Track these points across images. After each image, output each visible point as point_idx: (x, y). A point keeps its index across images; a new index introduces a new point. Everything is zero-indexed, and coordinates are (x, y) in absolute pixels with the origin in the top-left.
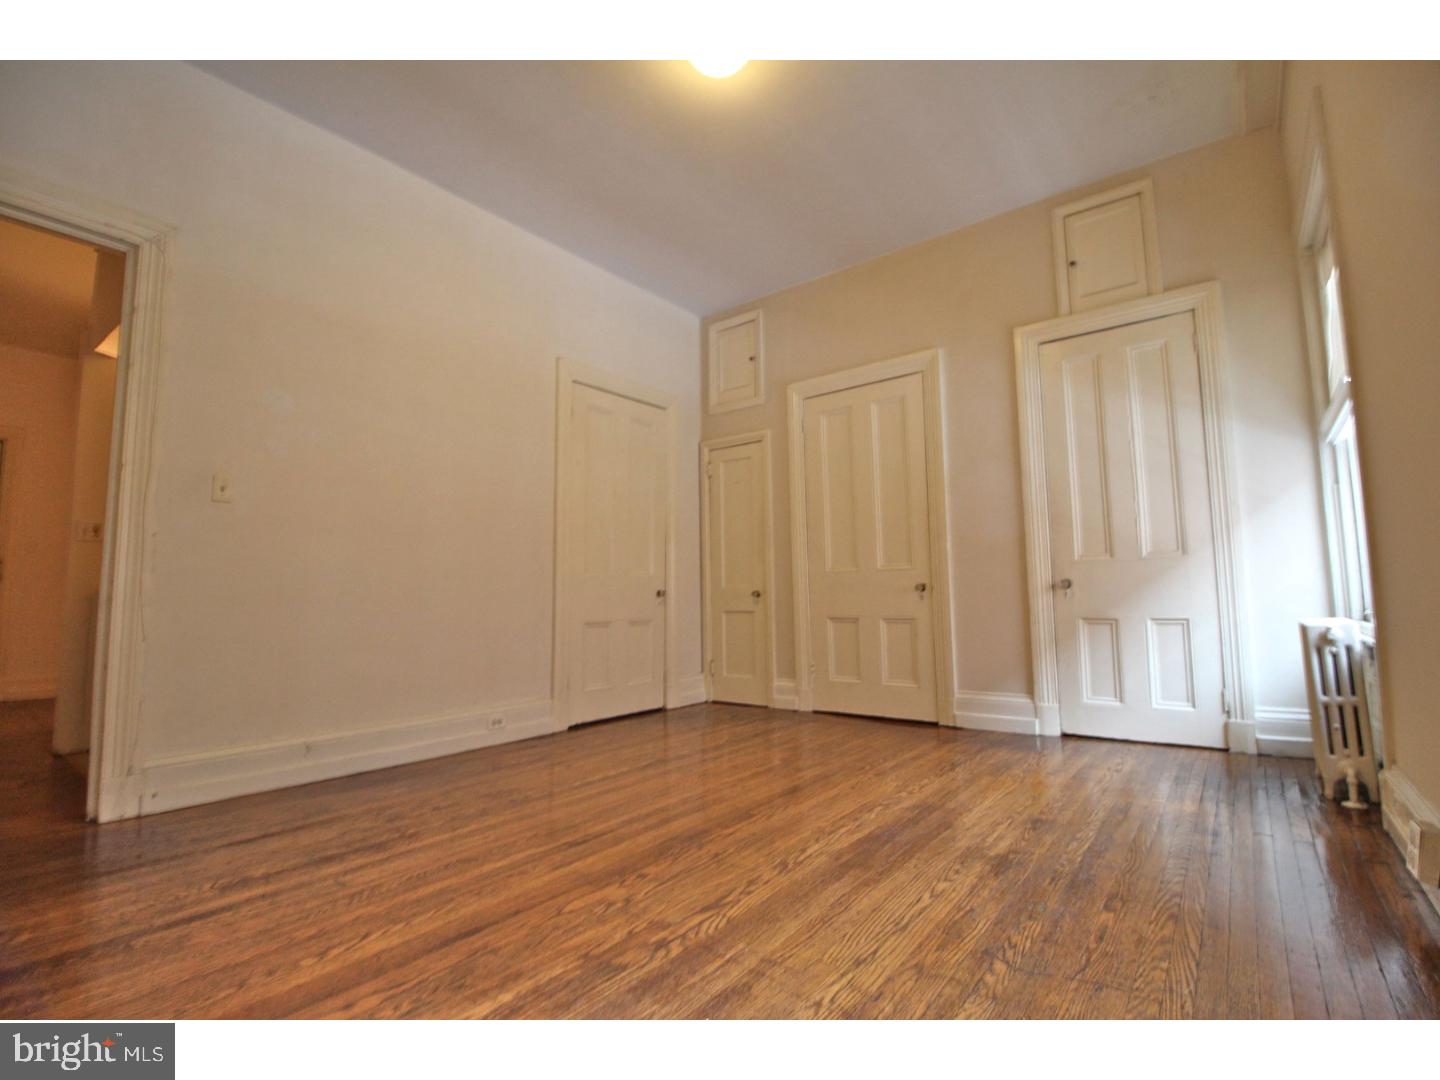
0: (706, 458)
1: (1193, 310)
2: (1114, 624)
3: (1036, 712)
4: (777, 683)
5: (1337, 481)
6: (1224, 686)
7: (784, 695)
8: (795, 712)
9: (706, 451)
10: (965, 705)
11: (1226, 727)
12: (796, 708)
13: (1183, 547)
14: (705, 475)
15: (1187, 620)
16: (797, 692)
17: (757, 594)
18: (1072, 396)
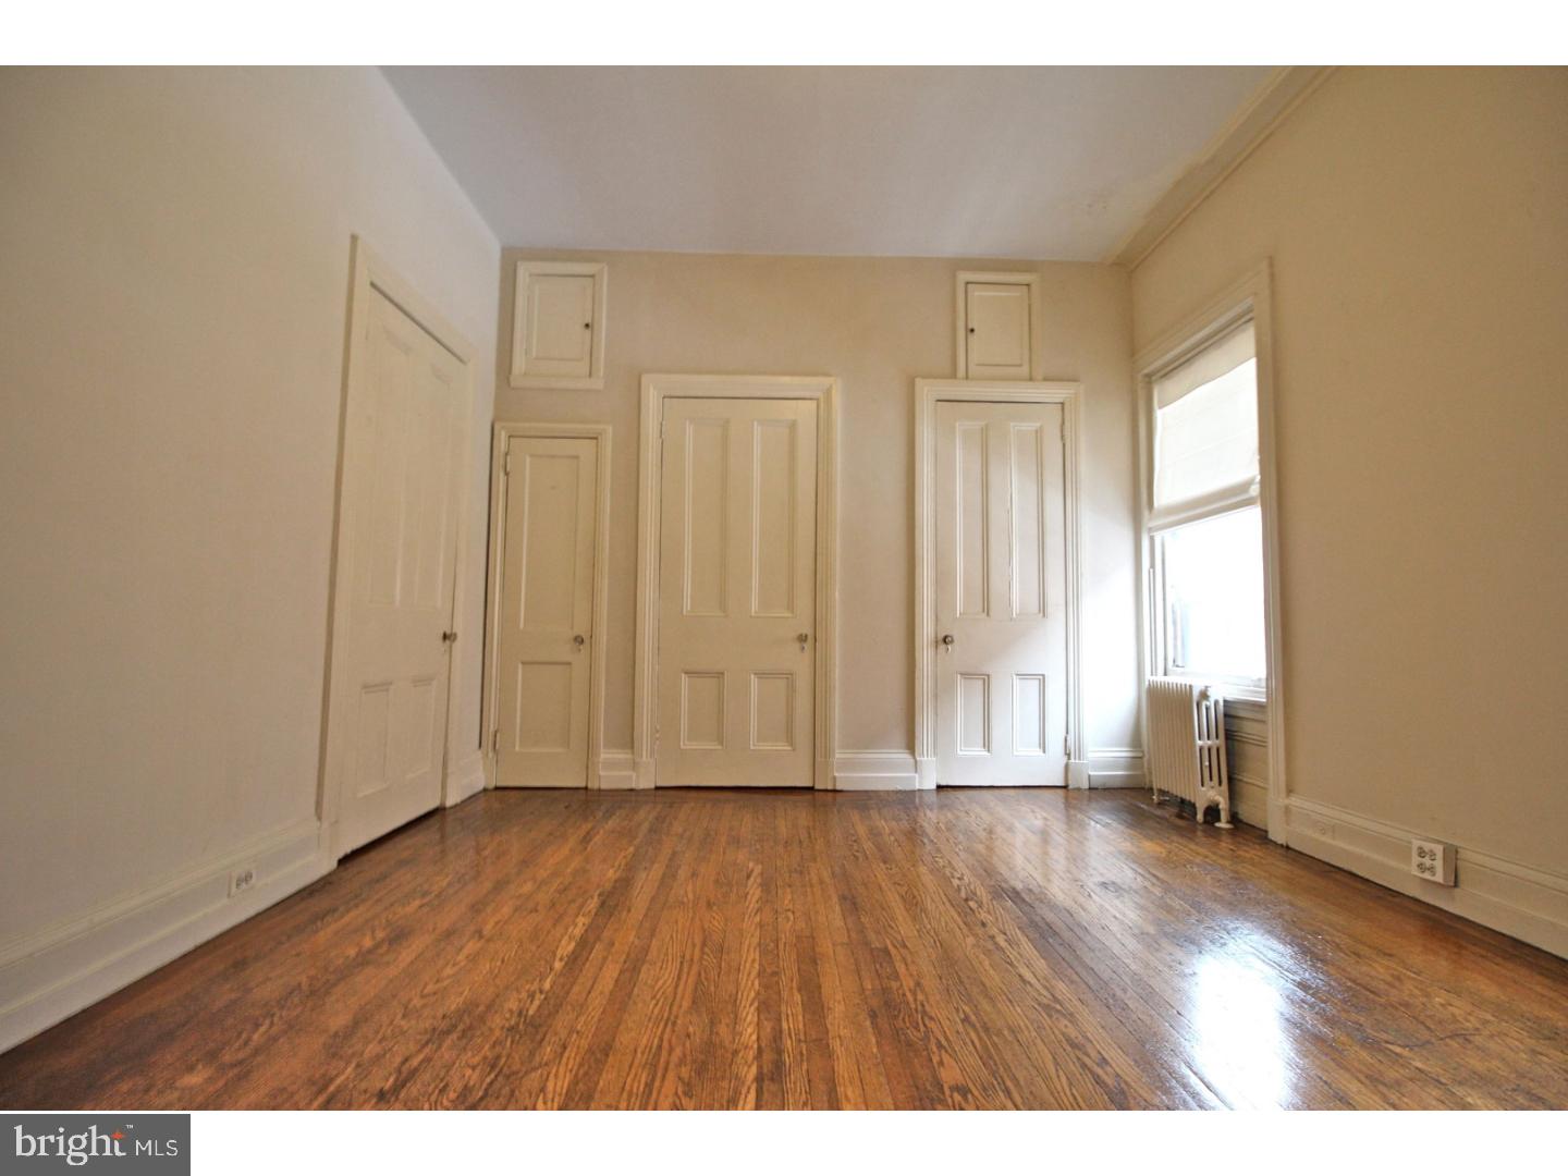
0: (501, 445)
1: (1062, 404)
2: (986, 680)
3: (916, 767)
4: (604, 755)
5: (1153, 565)
6: (1067, 733)
7: (612, 771)
8: (632, 790)
9: (502, 436)
10: (848, 765)
11: (1067, 767)
12: (633, 786)
13: (1043, 610)
14: (498, 467)
15: (1043, 675)
16: (634, 766)
17: (579, 640)
18: (962, 460)
